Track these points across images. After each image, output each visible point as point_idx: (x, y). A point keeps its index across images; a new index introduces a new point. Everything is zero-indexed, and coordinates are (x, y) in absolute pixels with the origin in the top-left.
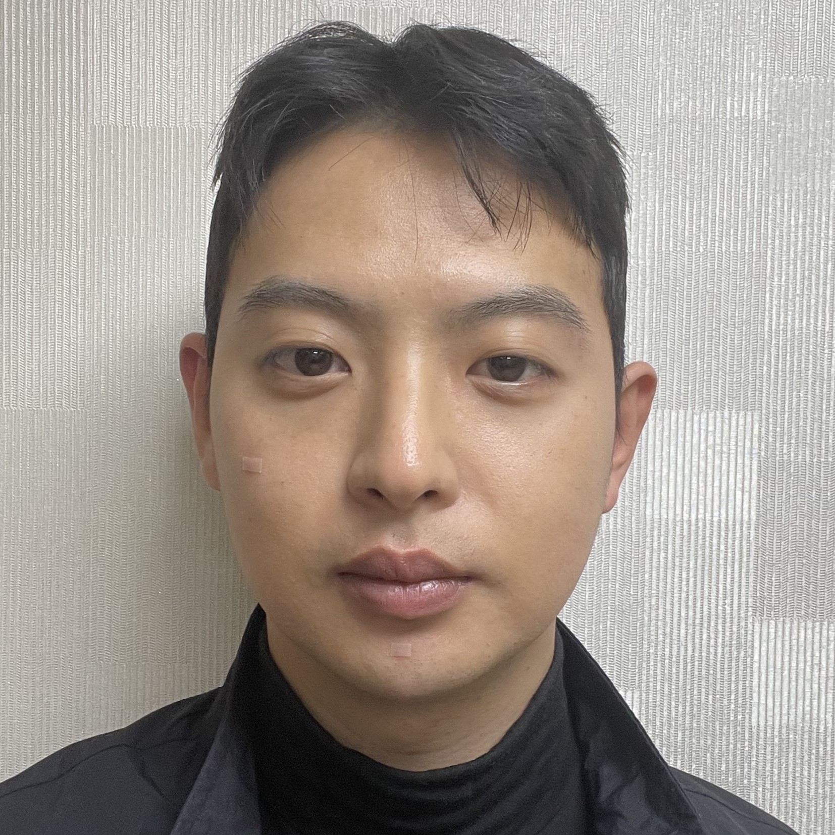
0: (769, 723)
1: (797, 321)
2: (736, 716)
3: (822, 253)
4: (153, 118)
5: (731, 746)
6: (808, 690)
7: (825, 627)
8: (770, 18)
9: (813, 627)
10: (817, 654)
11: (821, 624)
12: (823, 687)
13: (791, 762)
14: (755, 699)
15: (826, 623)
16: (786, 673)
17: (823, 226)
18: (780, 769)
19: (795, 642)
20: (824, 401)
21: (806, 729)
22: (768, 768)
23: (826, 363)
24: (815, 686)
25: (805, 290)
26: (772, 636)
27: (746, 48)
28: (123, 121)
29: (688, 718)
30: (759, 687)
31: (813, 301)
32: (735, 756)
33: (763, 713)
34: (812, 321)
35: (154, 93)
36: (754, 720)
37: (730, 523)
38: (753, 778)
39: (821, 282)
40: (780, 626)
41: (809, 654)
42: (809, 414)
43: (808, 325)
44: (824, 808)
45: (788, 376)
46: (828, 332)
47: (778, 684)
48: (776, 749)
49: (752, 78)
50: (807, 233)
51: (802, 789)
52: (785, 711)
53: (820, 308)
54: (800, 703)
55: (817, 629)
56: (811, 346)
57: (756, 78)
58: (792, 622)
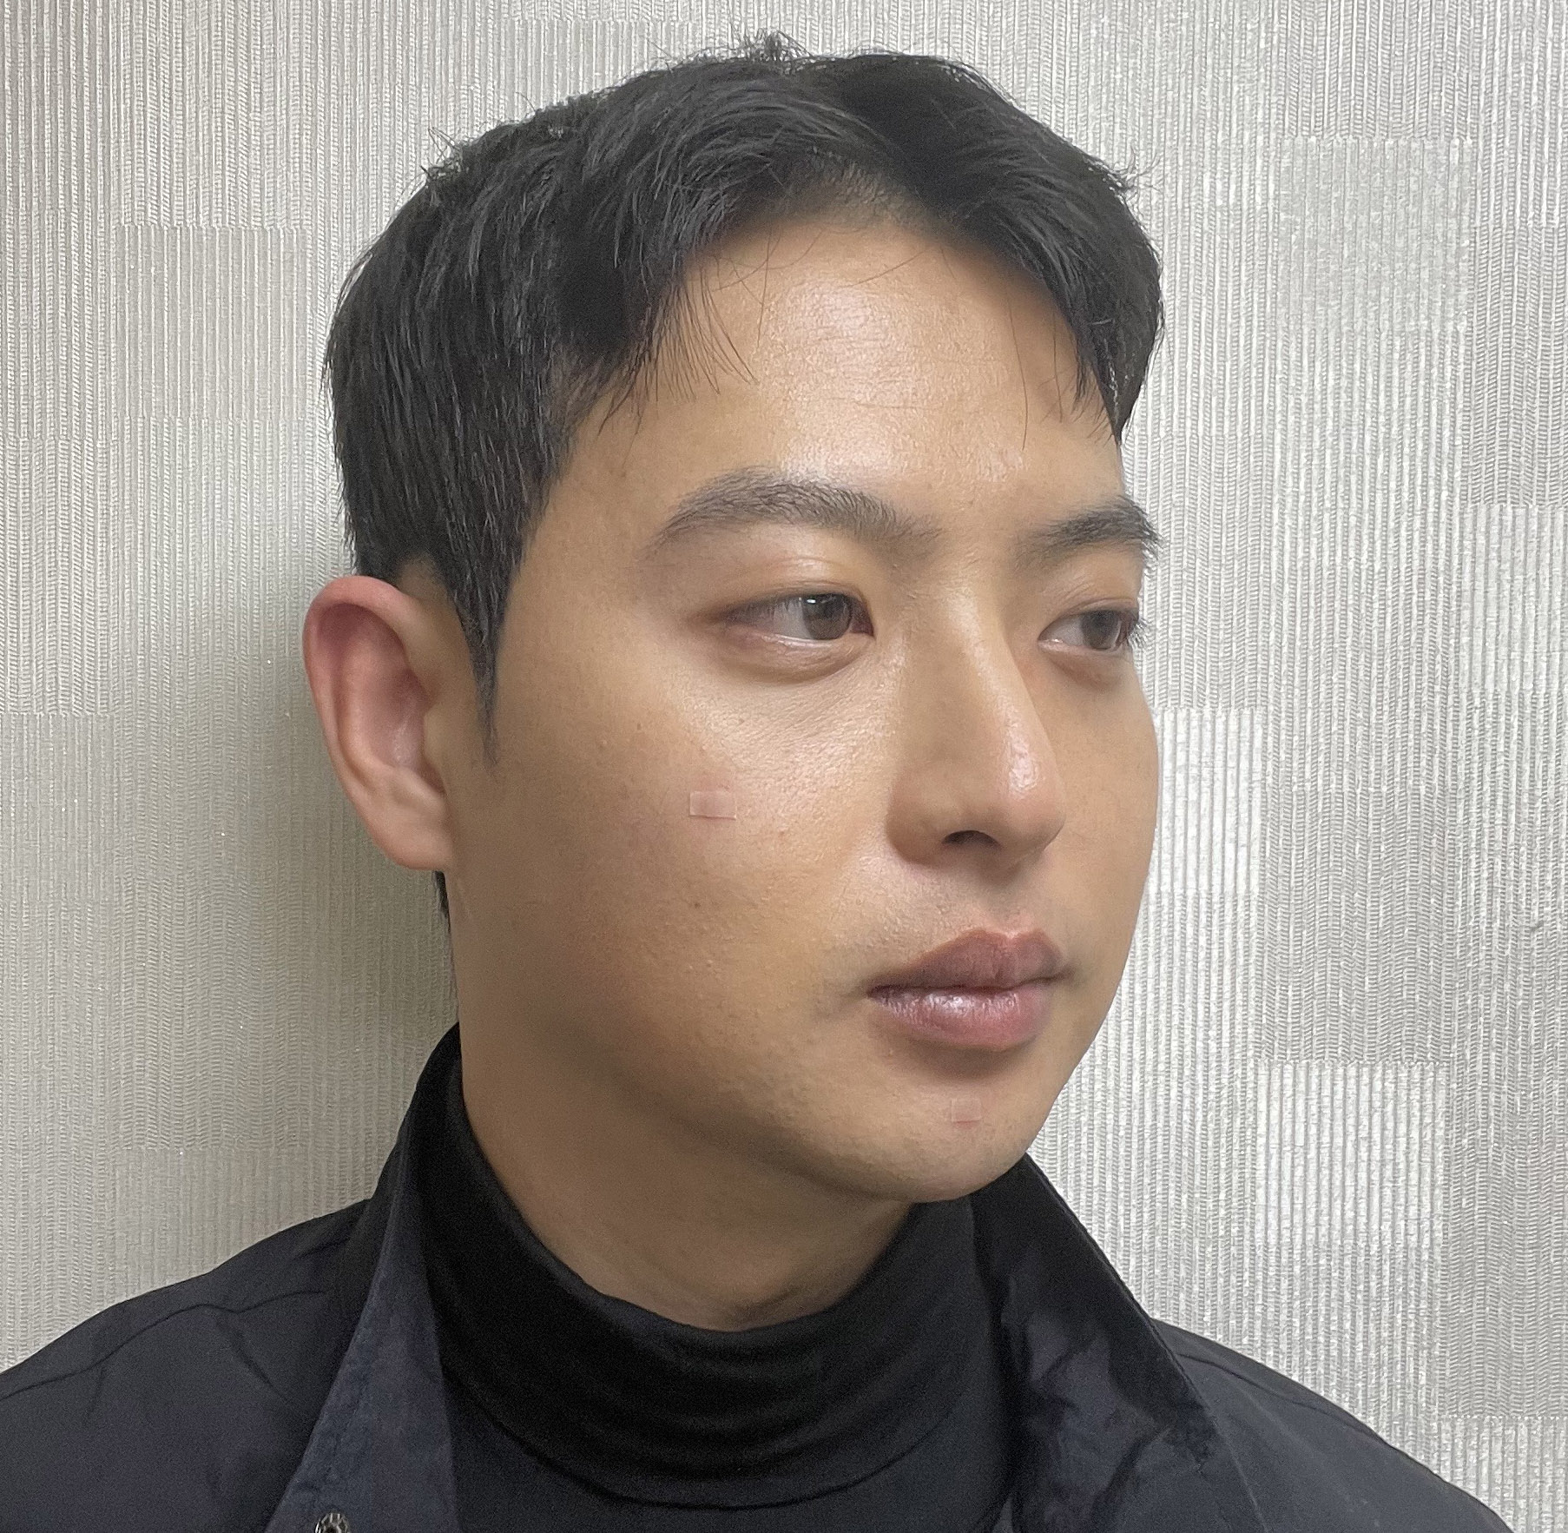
0: (1286, 1240)
1: (1326, 554)
2: (1228, 1231)
3: (1368, 438)
4: (223, 213)
5: (1221, 1280)
6: (1349, 1181)
7: (1378, 1075)
8: (1275, 38)
9: (1358, 1077)
10: (1365, 1121)
11: (1372, 1071)
12: (1375, 1177)
13: (1322, 1308)
14: (1261, 1200)
15: (1379, 1068)
16: (1312, 1154)
17: (1369, 392)
18: (1303, 1319)
19: (1326, 1101)
20: (1374, 689)
21: (1348, 1249)
22: (1283, 1317)
23: (1375, 624)
24: (1363, 1175)
25: (1340, 500)
26: (1288, 1092)
27: (1236, 89)
28: (171, 218)
29: (1146, 1233)
30: (1267, 1179)
31: (1353, 520)
32: (1227, 1297)
33: (1273, 1222)
34: (1352, 554)
35: (223, 169)
36: (1259, 1235)
37: (1216, 899)
38: (1258, 1334)
39: (1367, 487)
40: (1302, 1074)
41: (1351, 1121)
42: (1348, 711)
43: (1345, 559)
44: (1379, 1384)
45: (1311, 647)
46: (1379, 573)
47: (1299, 1172)
48: (1297, 1283)
49: (1246, 139)
50: (1342, 405)
51: (1340, 1351)
52: (1311, 1219)
53: (1365, 531)
54: (1337, 1204)
55: (1365, 1079)
56: (1350, 597)
57: (1253, 140)
58: (1321, 1068)
